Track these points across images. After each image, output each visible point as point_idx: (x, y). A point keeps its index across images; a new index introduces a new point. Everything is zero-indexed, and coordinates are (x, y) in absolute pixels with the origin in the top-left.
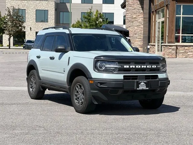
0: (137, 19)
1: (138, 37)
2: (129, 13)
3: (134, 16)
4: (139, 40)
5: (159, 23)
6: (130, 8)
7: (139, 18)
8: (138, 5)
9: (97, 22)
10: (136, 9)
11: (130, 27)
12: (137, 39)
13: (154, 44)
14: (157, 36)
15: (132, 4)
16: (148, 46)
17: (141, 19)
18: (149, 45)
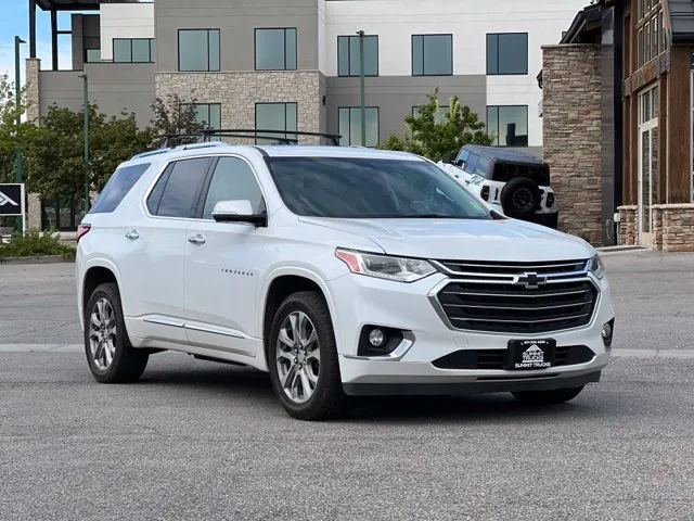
0: (582, 122)
1: (588, 187)
2: (551, 103)
3: (572, 115)
4: (591, 195)
5: (646, 134)
6: (556, 86)
7: (590, 122)
8: (584, 77)
9: (457, 139)
10: (577, 90)
11: (557, 151)
12: (585, 194)
13: (634, 207)
14: (640, 179)
15: (562, 72)
16: (616, 214)
17: (595, 123)
18: (617, 211)
